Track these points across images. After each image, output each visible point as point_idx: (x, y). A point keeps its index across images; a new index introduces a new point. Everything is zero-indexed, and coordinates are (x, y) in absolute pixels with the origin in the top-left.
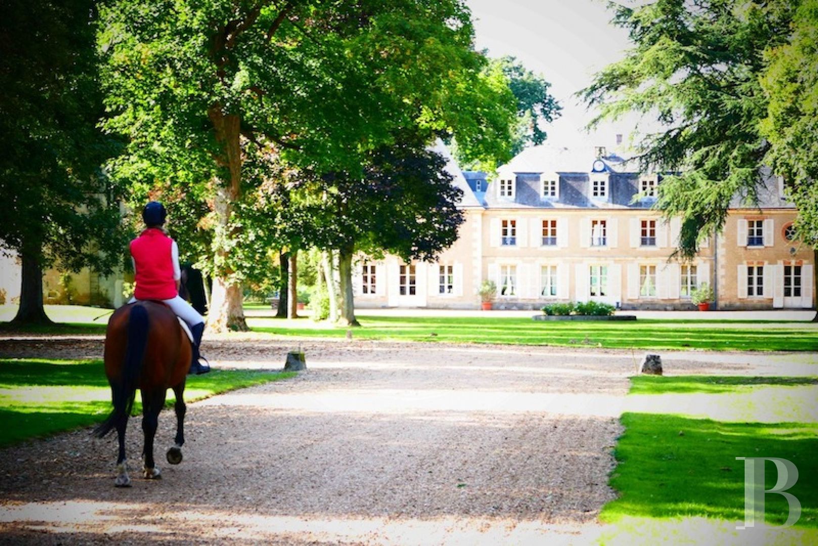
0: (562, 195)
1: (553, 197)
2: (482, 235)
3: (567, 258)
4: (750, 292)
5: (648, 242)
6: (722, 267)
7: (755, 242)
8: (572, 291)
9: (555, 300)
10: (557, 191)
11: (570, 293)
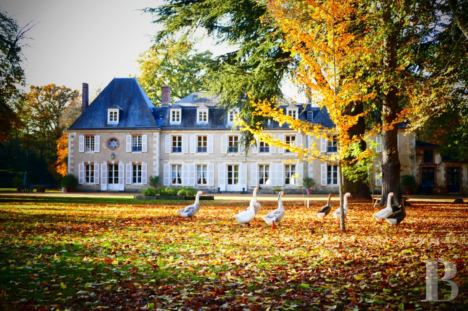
0: (211, 121)
1: (205, 122)
2: (160, 145)
3: (213, 160)
4: (329, 182)
5: (264, 150)
6: (311, 166)
7: (332, 150)
8: (216, 181)
9: (205, 187)
10: (207, 118)
11: (215, 183)
